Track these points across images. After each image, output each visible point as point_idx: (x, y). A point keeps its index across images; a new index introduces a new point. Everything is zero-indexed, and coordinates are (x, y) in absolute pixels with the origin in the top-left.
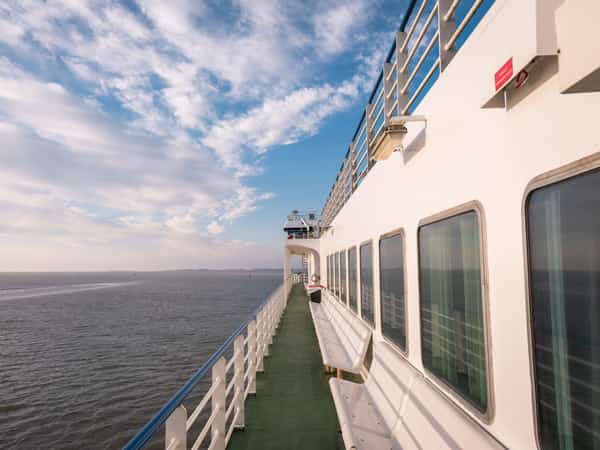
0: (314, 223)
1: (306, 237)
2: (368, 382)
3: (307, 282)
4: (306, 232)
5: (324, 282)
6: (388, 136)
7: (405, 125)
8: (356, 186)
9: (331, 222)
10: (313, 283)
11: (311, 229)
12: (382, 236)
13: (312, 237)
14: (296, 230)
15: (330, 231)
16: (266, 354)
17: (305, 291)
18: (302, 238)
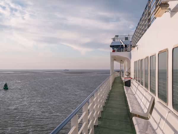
0: (128, 43)
1: (123, 51)
2: (151, 120)
3: (123, 76)
4: (123, 48)
5: (132, 76)
6: (160, 8)
7: (168, 3)
8: (150, 25)
9: (137, 43)
10: (126, 77)
11: (126, 46)
12: (159, 52)
13: (126, 50)
14: (117, 46)
15: (136, 48)
16: (102, 110)
17: (122, 81)
18: (120, 51)
